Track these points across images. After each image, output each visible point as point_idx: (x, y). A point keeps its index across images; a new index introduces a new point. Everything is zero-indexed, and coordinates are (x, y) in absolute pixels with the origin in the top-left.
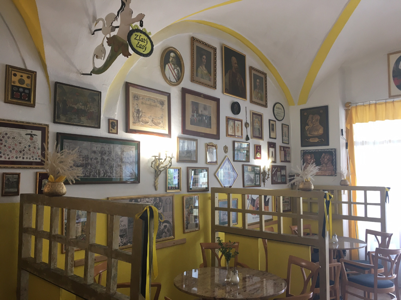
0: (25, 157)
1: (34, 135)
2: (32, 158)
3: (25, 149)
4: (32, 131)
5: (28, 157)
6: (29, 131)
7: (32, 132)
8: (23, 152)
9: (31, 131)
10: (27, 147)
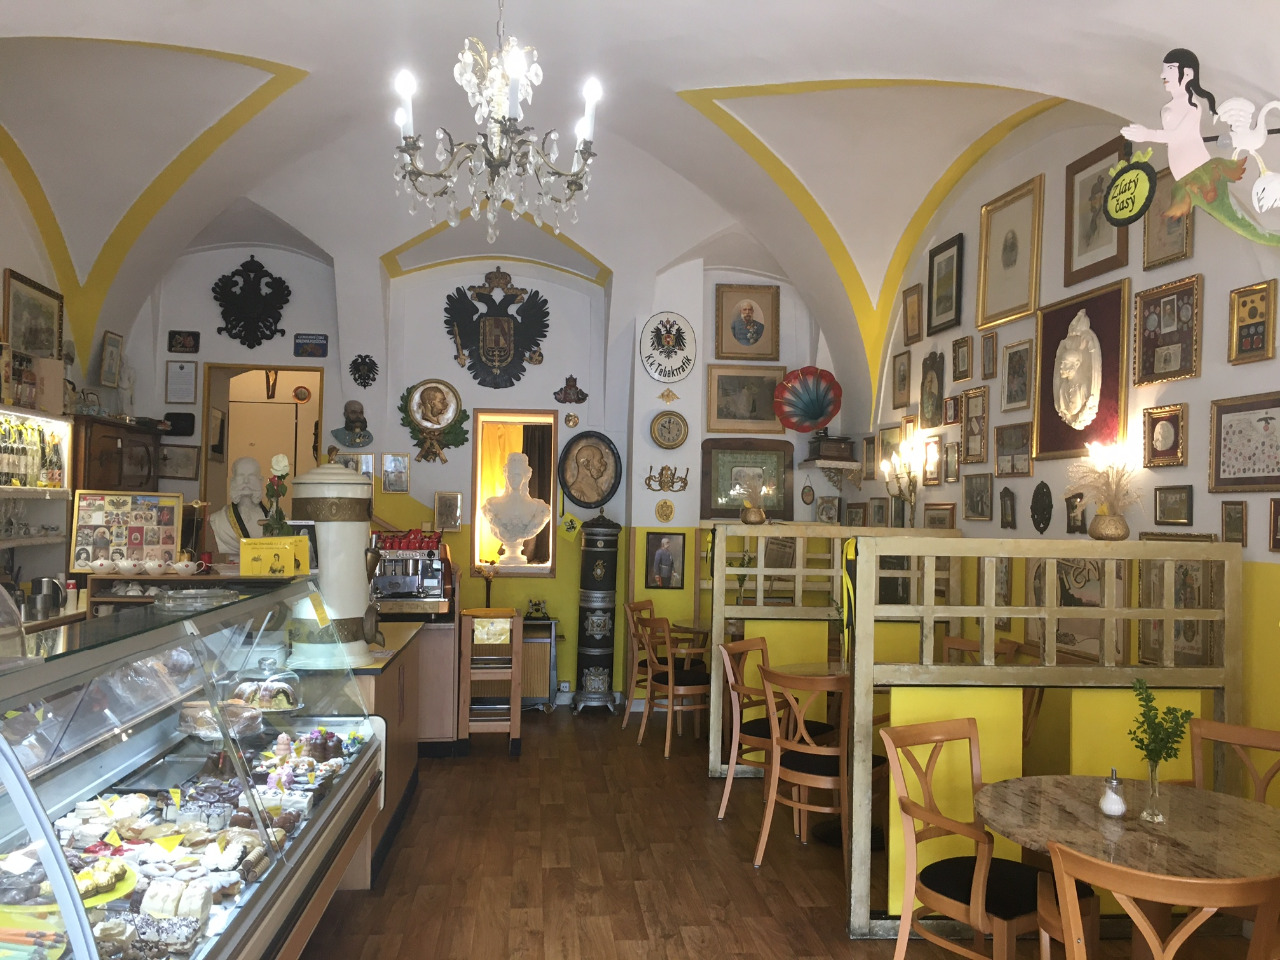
0: (1256, 468)
1: (1272, 418)
2: (1266, 470)
3: (1257, 452)
4: (1269, 410)
5: (1261, 468)
6: (1262, 413)
7: (1267, 413)
8: (1253, 458)
9: (1265, 411)
10: (1260, 446)
